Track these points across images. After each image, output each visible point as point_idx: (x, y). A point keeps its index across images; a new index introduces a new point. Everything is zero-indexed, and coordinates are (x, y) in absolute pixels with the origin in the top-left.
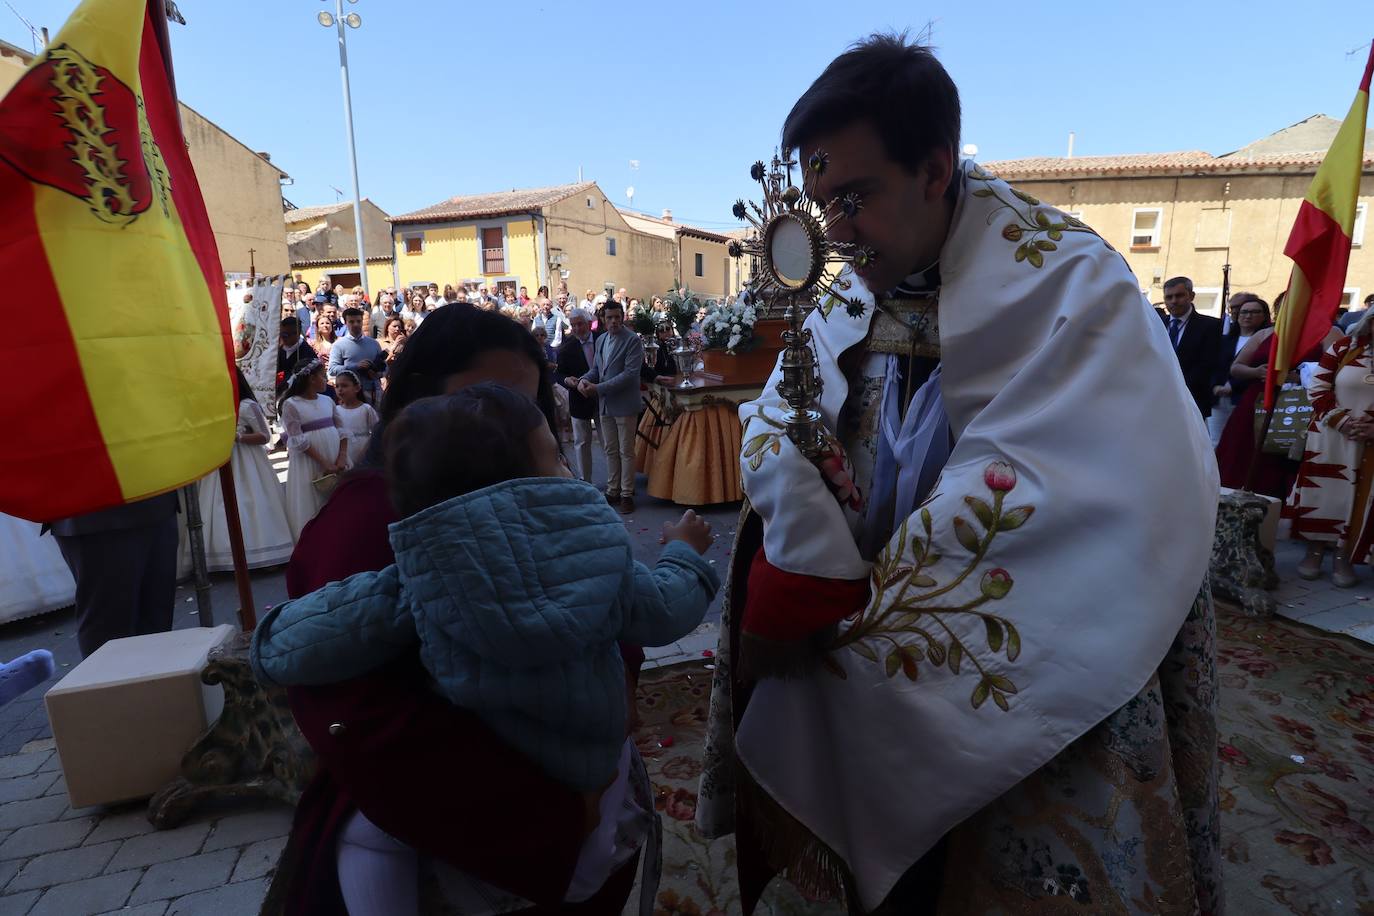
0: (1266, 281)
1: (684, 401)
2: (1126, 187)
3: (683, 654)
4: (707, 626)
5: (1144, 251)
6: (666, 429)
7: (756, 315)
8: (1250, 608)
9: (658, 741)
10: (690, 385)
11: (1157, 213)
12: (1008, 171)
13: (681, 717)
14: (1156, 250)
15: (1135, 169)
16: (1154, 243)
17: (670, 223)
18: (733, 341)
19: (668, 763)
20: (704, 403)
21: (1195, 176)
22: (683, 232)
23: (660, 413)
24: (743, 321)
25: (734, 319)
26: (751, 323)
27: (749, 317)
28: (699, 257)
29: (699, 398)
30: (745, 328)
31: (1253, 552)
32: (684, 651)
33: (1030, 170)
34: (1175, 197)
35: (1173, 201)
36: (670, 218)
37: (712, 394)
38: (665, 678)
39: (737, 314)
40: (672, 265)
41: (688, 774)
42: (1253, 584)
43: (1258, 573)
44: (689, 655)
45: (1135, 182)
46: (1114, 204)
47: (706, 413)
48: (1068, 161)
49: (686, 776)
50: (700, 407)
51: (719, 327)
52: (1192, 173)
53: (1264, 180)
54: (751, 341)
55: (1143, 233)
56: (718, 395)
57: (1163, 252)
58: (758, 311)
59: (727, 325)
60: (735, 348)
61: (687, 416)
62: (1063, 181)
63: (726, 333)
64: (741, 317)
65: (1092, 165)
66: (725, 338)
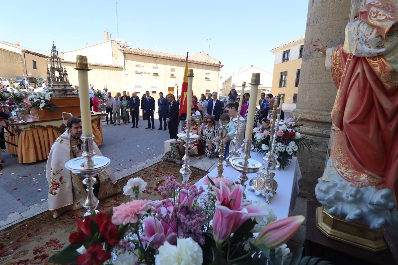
0: (196, 86)
1: (22, 127)
2: (168, 61)
3: (23, 218)
4: (34, 206)
5: (173, 77)
6: (16, 137)
7: (50, 96)
8: (178, 164)
9: (12, 249)
10: (24, 121)
11: (175, 69)
12: (140, 52)
13: (22, 238)
14: (175, 77)
15: (169, 57)
16: (175, 76)
17: (19, 47)
18: (42, 105)
19: (15, 254)
20: (30, 127)
21: (181, 61)
22: (25, 52)
23: (13, 131)
24: (45, 98)
25: (42, 98)
26: (49, 99)
27: (48, 97)
28: (34, 62)
29: (28, 126)
30: (46, 101)
31: (178, 153)
32: (24, 217)
33: (146, 53)
34: (178, 65)
35: (178, 66)
36: (19, 45)
37: (34, 124)
38: (15, 228)
39: (43, 95)
40: (21, 64)
41: (23, 255)
42: (178, 159)
43: (179, 157)
44: (26, 217)
45: (170, 60)
46: (166, 65)
47: (32, 131)
48: (155, 52)
49: (22, 256)
50: (29, 129)
51: (35, 100)
52: (181, 60)
53: (194, 64)
54: (50, 106)
55: (173, 73)
56: (36, 124)
57: (177, 78)
58: (51, 95)
59: (38, 100)
60: (43, 108)
61: (24, 133)
62: (154, 57)
63: (38, 103)
64: (44, 97)
65: (160, 54)
66: (38, 104)
